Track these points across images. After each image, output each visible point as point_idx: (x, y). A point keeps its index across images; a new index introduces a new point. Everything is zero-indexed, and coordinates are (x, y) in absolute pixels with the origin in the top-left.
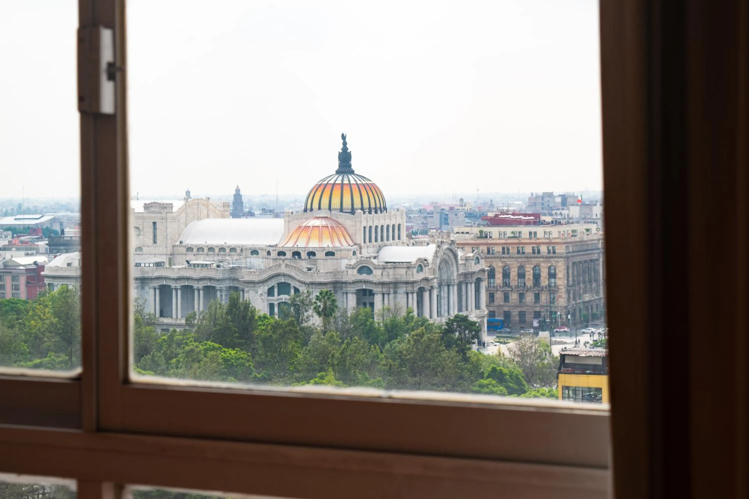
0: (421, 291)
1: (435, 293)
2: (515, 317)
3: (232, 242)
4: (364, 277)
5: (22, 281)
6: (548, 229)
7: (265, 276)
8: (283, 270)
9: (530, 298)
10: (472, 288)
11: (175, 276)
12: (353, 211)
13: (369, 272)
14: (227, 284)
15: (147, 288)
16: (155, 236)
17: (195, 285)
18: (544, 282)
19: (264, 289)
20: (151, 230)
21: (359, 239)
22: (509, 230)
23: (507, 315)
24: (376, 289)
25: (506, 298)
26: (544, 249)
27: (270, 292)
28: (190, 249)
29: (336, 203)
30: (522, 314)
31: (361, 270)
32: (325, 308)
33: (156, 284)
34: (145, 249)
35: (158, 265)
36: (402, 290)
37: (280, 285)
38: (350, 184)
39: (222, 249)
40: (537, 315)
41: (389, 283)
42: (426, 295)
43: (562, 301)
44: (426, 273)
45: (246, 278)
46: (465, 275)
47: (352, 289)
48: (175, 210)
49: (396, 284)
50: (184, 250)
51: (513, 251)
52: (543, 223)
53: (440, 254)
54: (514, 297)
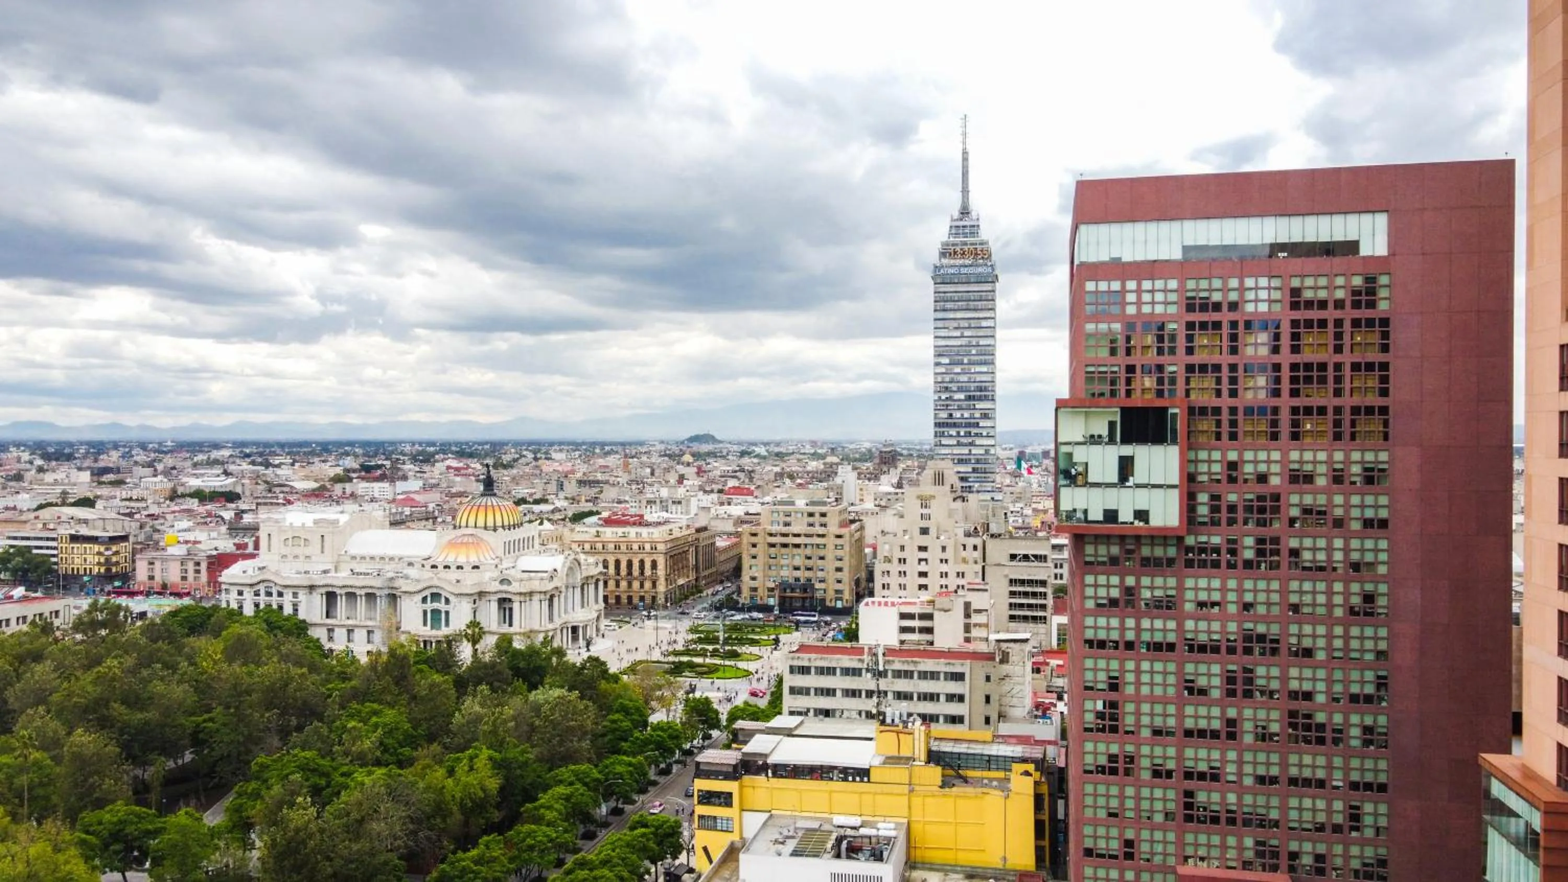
0: (552, 597)
1: (563, 595)
2: (624, 600)
3: (391, 552)
4: (505, 587)
5: (204, 566)
6: (651, 529)
7: (419, 587)
8: (436, 582)
9: (636, 585)
10: (592, 587)
11: (341, 584)
12: (495, 530)
13: (509, 583)
14: (387, 592)
15: (314, 594)
16: (323, 547)
17: (358, 592)
18: (648, 572)
19: (419, 597)
20: (320, 541)
21: (500, 553)
22: (620, 530)
23: (618, 598)
24: (514, 598)
25: (618, 585)
26: (648, 547)
27: (424, 600)
28: (354, 558)
29: (481, 523)
30: (630, 598)
31: (502, 582)
32: (473, 635)
33: (324, 590)
34: (313, 558)
35: (325, 572)
36: (536, 598)
37: (432, 594)
38: (493, 506)
39: (382, 558)
40: (642, 599)
41: (525, 594)
42: (556, 600)
43: (661, 588)
44: (556, 583)
45: (404, 589)
46: (587, 578)
47: (495, 598)
48: (341, 523)
49: (531, 594)
50: (348, 559)
51: (623, 548)
52: (648, 525)
53: (568, 564)
54: (624, 584)
